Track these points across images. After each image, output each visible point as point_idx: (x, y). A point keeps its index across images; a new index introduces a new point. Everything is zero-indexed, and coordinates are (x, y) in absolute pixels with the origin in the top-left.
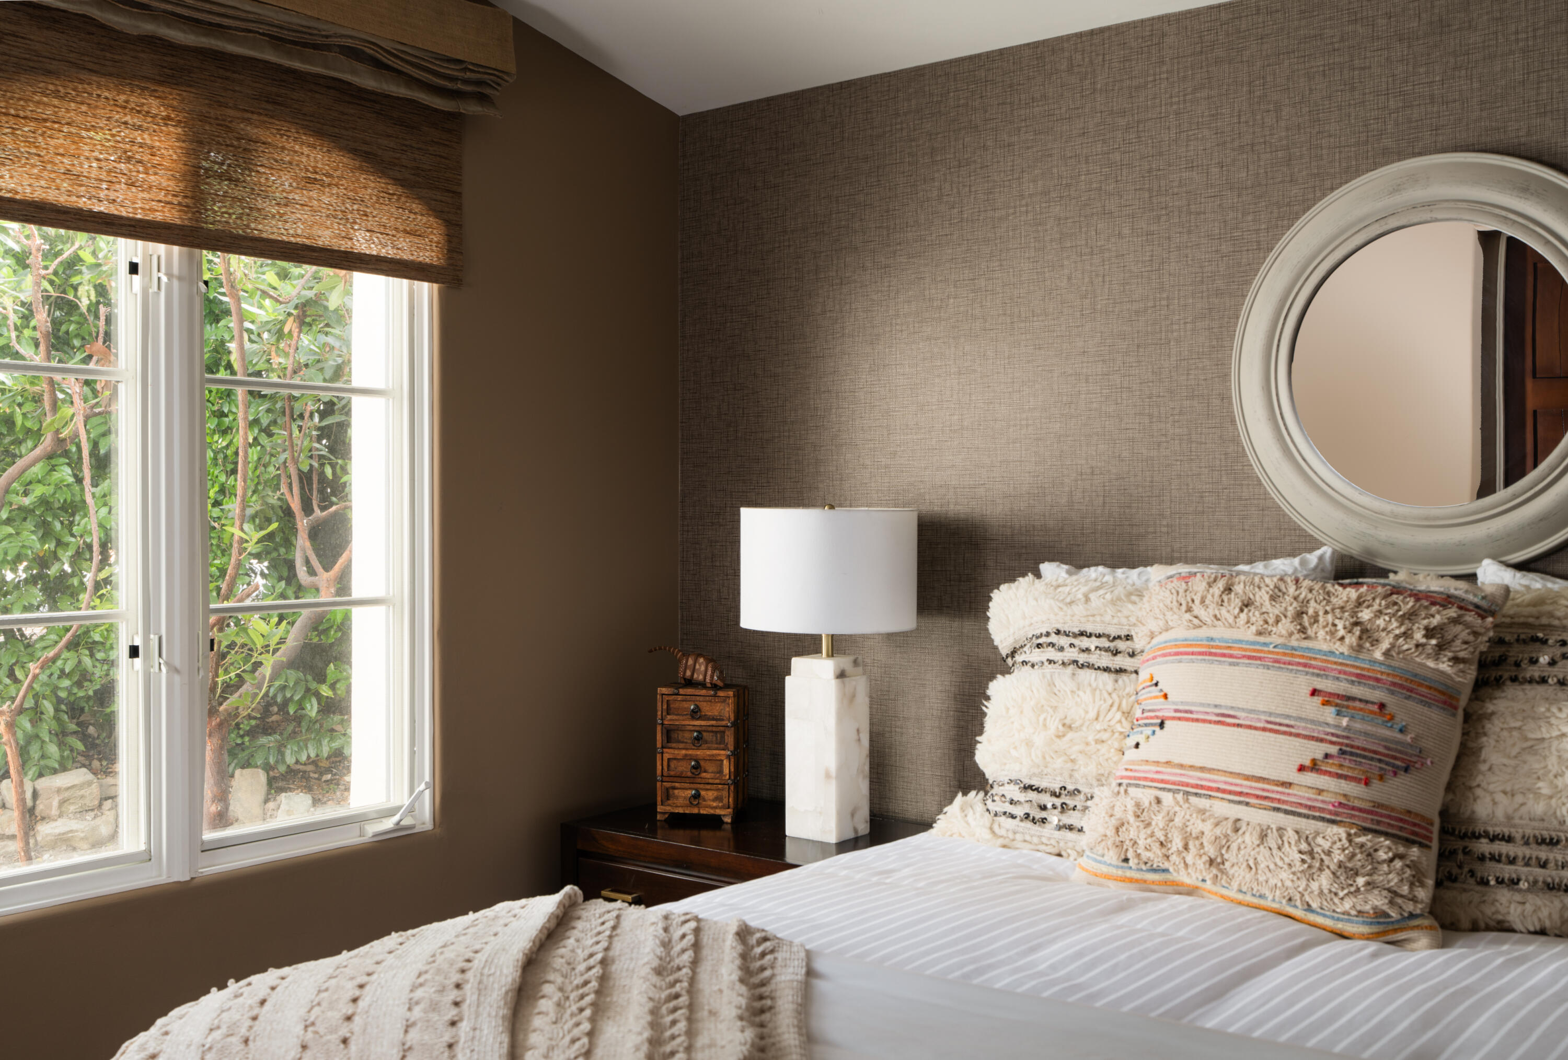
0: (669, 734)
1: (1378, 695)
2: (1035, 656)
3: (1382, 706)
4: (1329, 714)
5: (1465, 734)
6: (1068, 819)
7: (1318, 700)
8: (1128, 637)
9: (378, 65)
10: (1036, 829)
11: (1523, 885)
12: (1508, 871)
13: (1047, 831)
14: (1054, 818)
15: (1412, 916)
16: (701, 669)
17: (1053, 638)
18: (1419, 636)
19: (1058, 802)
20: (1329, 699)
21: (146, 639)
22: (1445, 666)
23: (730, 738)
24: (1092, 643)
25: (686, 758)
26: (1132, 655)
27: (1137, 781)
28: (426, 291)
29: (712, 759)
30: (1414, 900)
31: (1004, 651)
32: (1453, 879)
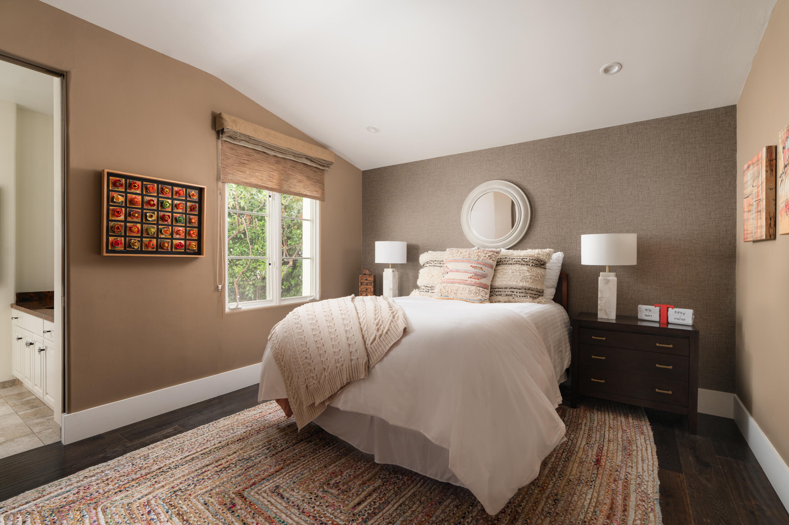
0: (361, 283)
1: (481, 266)
2: (427, 265)
3: (481, 268)
4: (473, 269)
5: (494, 273)
6: (432, 291)
7: (472, 267)
8: (443, 261)
9: (311, 161)
10: (427, 293)
11: (502, 295)
12: (500, 293)
13: (429, 293)
14: (430, 291)
15: (485, 300)
16: (367, 272)
17: (430, 262)
18: (487, 257)
19: (431, 289)
20: (473, 267)
21: (272, 262)
22: (491, 261)
23: (373, 284)
24: (437, 262)
25: (364, 288)
26: (443, 264)
27: (444, 283)
28: (318, 202)
29: (369, 288)
30: (486, 297)
31: (422, 265)
32: (492, 295)
